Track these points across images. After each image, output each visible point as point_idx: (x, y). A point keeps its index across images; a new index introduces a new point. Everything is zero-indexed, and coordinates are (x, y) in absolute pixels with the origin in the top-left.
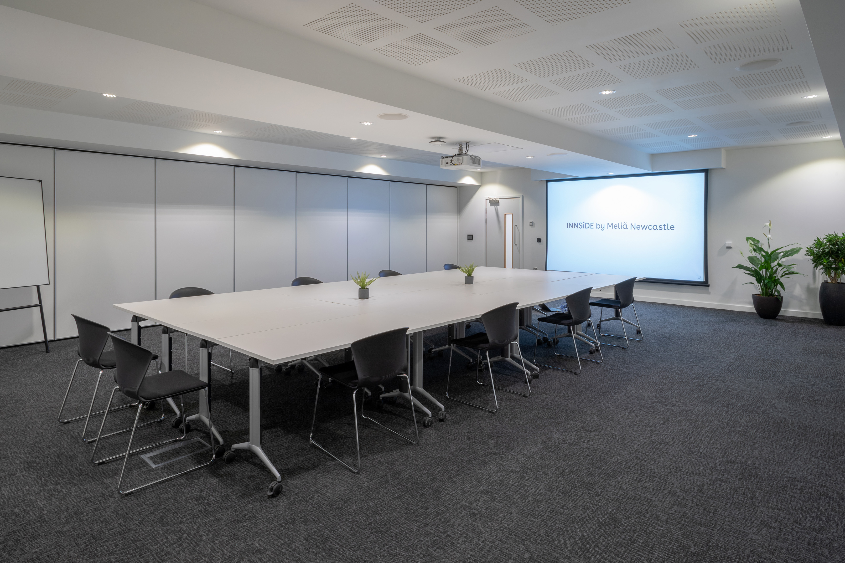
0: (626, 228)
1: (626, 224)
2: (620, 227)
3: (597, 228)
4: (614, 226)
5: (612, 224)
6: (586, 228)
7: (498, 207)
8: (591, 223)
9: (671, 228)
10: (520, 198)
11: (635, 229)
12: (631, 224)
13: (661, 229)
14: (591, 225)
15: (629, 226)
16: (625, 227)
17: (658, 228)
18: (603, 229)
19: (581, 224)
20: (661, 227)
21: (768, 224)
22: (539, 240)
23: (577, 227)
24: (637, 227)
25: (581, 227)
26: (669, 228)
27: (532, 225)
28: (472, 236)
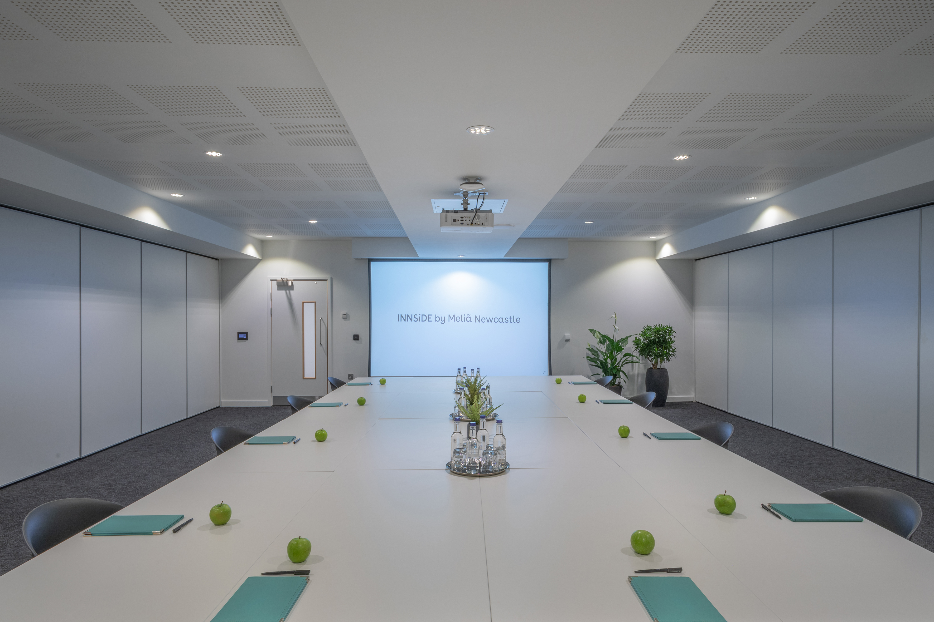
0: (470, 320)
1: (469, 316)
2: (463, 320)
3: (436, 321)
4: (456, 319)
5: (454, 316)
6: (422, 321)
7: (291, 292)
8: (429, 315)
9: (517, 320)
10: (326, 280)
11: (479, 322)
12: (476, 317)
13: (507, 321)
14: (429, 318)
15: (473, 319)
16: (468, 319)
17: (504, 320)
18: (443, 322)
19: (416, 316)
20: (506, 319)
21: (614, 316)
22: (356, 337)
23: (411, 320)
24: (482, 320)
25: (416, 320)
26: (515, 321)
27: (346, 317)
28: (247, 333)
